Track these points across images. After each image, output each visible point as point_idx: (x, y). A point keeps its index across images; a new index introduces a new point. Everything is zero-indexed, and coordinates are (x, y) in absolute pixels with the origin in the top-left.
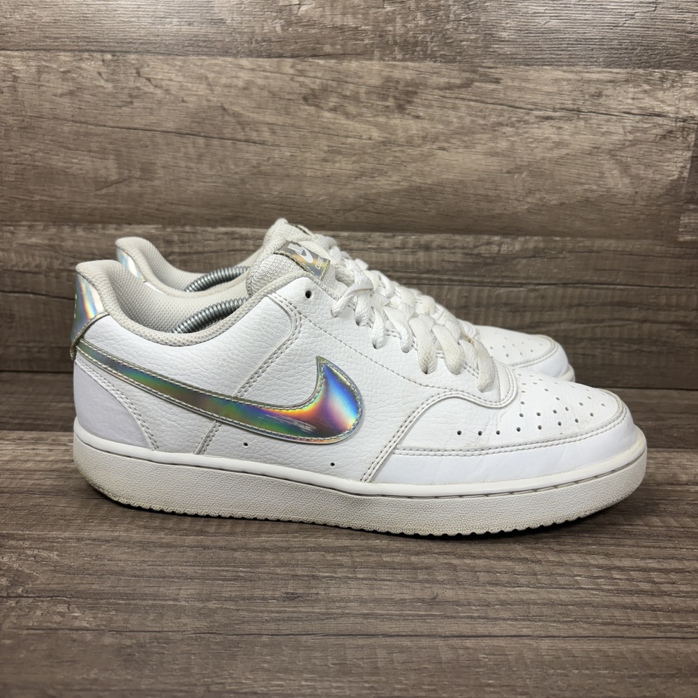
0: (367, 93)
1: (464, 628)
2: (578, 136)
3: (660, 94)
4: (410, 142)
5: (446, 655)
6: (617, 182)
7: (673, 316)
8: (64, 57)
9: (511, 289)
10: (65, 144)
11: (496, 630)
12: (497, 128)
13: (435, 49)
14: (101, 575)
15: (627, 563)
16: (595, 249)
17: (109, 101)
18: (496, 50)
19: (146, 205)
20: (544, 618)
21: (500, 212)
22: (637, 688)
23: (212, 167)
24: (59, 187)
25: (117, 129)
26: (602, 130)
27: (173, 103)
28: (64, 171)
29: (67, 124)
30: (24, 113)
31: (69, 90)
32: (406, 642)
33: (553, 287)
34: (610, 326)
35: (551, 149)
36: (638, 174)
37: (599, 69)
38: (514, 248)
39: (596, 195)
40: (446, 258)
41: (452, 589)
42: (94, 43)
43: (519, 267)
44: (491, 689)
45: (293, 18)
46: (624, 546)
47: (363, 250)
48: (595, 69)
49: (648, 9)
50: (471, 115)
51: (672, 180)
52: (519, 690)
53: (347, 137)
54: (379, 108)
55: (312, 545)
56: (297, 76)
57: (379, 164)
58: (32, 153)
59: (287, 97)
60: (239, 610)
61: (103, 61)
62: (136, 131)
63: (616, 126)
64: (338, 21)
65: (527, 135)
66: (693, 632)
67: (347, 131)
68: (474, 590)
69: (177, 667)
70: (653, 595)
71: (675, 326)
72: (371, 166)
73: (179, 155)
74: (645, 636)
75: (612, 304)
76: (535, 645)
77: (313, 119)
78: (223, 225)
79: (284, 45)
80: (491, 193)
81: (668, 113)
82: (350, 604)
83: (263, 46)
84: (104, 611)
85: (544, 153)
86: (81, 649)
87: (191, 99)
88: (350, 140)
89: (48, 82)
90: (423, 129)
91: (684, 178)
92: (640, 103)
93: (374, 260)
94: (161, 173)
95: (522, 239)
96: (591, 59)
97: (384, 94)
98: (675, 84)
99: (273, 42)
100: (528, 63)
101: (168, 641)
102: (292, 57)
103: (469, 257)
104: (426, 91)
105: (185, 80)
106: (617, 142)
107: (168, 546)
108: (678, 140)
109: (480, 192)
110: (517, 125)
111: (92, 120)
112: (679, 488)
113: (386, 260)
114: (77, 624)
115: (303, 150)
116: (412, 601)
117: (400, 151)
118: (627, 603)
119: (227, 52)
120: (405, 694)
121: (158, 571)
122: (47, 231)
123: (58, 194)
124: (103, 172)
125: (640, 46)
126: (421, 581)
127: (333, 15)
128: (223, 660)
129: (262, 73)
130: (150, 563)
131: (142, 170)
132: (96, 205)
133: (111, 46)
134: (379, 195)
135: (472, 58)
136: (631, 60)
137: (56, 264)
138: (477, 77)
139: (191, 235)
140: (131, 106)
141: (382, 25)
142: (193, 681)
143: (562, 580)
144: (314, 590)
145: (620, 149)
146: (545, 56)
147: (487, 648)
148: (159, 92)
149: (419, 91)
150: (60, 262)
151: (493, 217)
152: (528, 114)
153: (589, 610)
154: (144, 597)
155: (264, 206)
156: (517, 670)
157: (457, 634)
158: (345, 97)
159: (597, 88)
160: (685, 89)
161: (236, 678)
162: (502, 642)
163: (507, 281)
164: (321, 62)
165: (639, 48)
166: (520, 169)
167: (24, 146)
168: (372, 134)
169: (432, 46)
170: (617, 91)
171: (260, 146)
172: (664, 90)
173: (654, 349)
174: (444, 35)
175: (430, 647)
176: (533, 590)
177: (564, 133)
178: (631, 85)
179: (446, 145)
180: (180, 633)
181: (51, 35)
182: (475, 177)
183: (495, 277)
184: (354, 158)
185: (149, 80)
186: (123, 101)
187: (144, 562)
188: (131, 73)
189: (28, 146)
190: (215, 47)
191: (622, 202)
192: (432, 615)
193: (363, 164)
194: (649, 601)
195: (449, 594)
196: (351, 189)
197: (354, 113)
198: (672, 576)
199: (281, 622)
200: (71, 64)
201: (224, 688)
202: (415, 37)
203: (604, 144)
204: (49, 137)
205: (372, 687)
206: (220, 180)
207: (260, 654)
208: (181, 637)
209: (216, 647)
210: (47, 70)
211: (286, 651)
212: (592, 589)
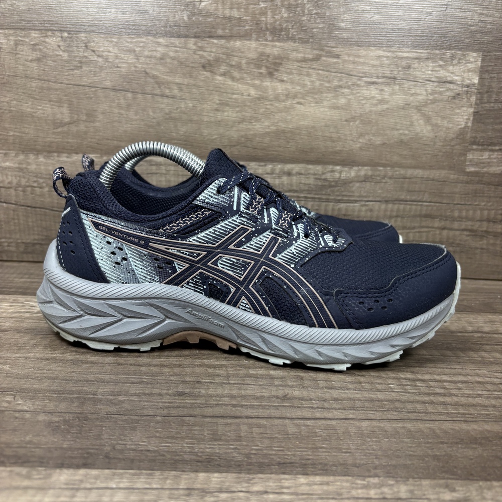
0: (246, 63)
1: (307, 414)
2: (396, 97)
3: (451, 68)
4: (277, 98)
5: (292, 429)
6: (422, 129)
7: (464, 225)
8: (34, 34)
9: (348, 204)
10: (32, 96)
11: (330, 415)
12: (338, 90)
13: (295, 34)
14: (40, 379)
15: (427, 377)
16: (408, 176)
17: (65, 66)
18: (337, 35)
19: (89, 140)
20: (365, 409)
21: (341, 149)
22: (429, 451)
23: (136, 113)
24: (27, 126)
25: (70, 86)
26: (411, 92)
27: (111, 68)
28: (31, 115)
29: (35, 81)
30: (4, 73)
31: (37, 58)
32: (264, 422)
33: (378, 203)
34: (419, 232)
35: (376, 105)
36: (437, 123)
37: (409, 50)
38: (350, 175)
39: (408, 137)
40: (303, 182)
41: (299, 390)
42: (56, 25)
43: (354, 189)
44: (324, 450)
45: (196, 11)
46: (425, 367)
48: (406, 50)
49: (441, 9)
50: (320, 80)
51: (460, 128)
52: (344, 451)
53: (233, 94)
54: (256, 74)
55: (198, 364)
56: (198, 50)
57: (255, 113)
58: (9, 102)
59: (191, 65)
60: (141, 401)
61: (62, 37)
62: (84, 87)
63: (421, 89)
64: (227, 13)
65: (359, 95)
66: (473, 418)
67: (233, 90)
68: (315, 391)
69: (91, 434)
70: (445, 396)
71: (465, 233)
72: (248, 115)
73: (113, 105)
74: (438, 419)
75: (420, 216)
76: (358, 424)
77: (209, 81)
79: (190, 29)
80: (334, 135)
81: (456, 80)
82: (223, 399)
83: (174, 29)
84: (41, 401)
85: (371, 107)
86: (21, 423)
87: (122, 66)
88: (235, 96)
89: (22, 51)
90: (287, 89)
91: (469, 126)
92: (437, 74)
94: (101, 117)
95: (356, 168)
96: (403, 43)
97: (259, 65)
98: (461, 61)
99: (182, 27)
100: (359, 44)
101: (86, 419)
102: (195, 37)
103: (318, 181)
104: (289, 63)
105: (119, 52)
106: (422, 101)
107: (92, 363)
108: (464, 100)
109: (326, 135)
110: (352, 87)
111: (52, 79)
112: (466, 335)
114: (19, 408)
115: (202, 102)
116: (269, 397)
117: (271, 104)
118: (426, 400)
119: (149, 33)
120: (260, 452)
121: (83, 377)
122: (17, 157)
123: (27, 130)
124: (59, 116)
125: (436, 34)
126: (276, 386)
127: (224, 9)
128: (127, 430)
129: (174, 48)
130: (77, 373)
131: (87, 115)
132: (53, 140)
133: (68, 27)
134: (255, 135)
135: (320, 40)
136: (430, 44)
137: (23, 181)
138: (324, 53)
140: (80, 70)
141: (258, 16)
142: (103, 442)
143: (379, 387)
144: (197, 390)
145: (424, 106)
146: (371, 40)
147: (322, 426)
148: (100, 60)
149: (283, 62)
150: (26, 180)
151: (336, 152)
152: (359, 80)
153: (397, 404)
154: (72, 392)
156: (344, 439)
157: (301, 418)
158: (232, 66)
159: (407, 63)
160: (467, 65)
161: (135, 441)
162: (334, 423)
163: (345, 198)
164: (215, 41)
165: (436, 36)
166: (354, 118)
167: (3, 96)
168: (250, 92)
169: (293, 32)
170: (421, 65)
171: (171, 99)
172: (453, 65)
174: (301, 24)
175: (280, 425)
176: (358, 392)
177: (385, 93)
178: (430, 61)
179: (302, 101)
180: (96, 414)
181: (26, 19)
182: (323, 124)
183: (338, 196)
184: (237, 109)
185: (94, 51)
186: (75, 66)
187: (73, 372)
188: (81, 46)
189: (6, 96)
190: (140, 30)
191: (427, 143)
192: (283, 406)
193: (244, 113)
194: (441, 399)
195: (297, 393)
196: (236, 131)
197: (238, 77)
198: (459, 385)
199: (172, 409)
200: (39, 39)
201: (126, 447)
202: (280, 25)
203: (412, 102)
204: (22, 90)
205: (236, 448)
206: (142, 123)
207: (154, 428)
208: (97, 416)
209: (122, 423)
210: (22, 43)
211: (174, 426)
212: (401, 392)
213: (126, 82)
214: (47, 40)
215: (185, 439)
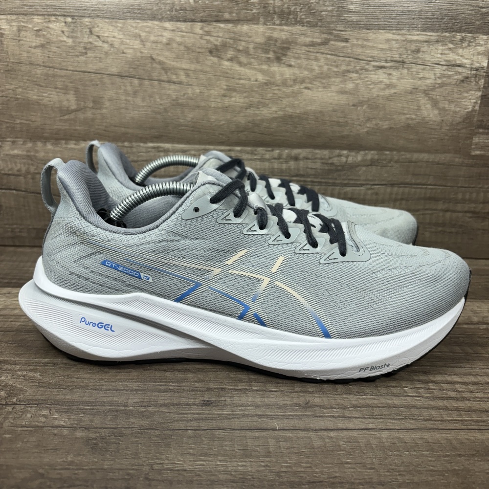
0: (254, 48)
1: (329, 424)
2: (403, 81)
3: (460, 51)
4: (284, 83)
5: (317, 443)
6: (429, 113)
7: (467, 207)
8: (37, 19)
9: (354, 188)
10: (37, 83)
11: (351, 425)
12: (346, 74)
13: (303, 17)
14: (72, 389)
16: (414, 160)
17: (70, 52)
18: (346, 18)
19: (97, 127)
20: (383, 417)
21: (347, 134)
22: (449, 464)
23: (143, 100)
24: (34, 114)
25: (75, 72)
26: (419, 76)
27: (116, 54)
28: (37, 102)
29: (39, 68)
30: (8, 60)
31: (41, 44)
32: (289, 434)
33: (384, 186)
34: (423, 214)
35: (384, 89)
36: (444, 108)
37: (418, 33)
38: (357, 159)
39: (414, 122)
40: (310, 166)
41: (319, 397)
42: (59, 10)
43: (360, 172)
44: (349, 466)
46: (436, 366)
47: (251, 160)
48: (415, 33)
50: (328, 65)
51: (467, 112)
52: (368, 466)
53: (240, 79)
54: (263, 58)
56: (206, 35)
57: (262, 99)
58: (14, 89)
59: (200, 50)
60: (171, 412)
61: (65, 22)
62: (90, 74)
63: (429, 73)
65: (367, 79)
66: (486, 425)
67: (240, 75)
68: (334, 397)
69: (129, 453)
70: (458, 400)
71: (468, 215)
72: (257, 100)
73: (120, 91)
74: (453, 428)
75: (425, 199)
76: (378, 435)
77: (216, 66)
78: (152, 142)
79: (196, 13)
80: (341, 120)
81: (466, 64)
82: (248, 408)
83: (180, 13)
84: (76, 414)
85: (379, 92)
86: (61, 440)
87: (128, 51)
88: (242, 82)
89: (26, 37)
90: (294, 74)
91: (476, 110)
92: (446, 57)
93: (258, 167)
94: (107, 104)
95: (362, 153)
96: (413, 26)
97: (266, 49)
98: (471, 44)
99: (188, 11)
100: (368, 27)
101: (121, 435)
102: (201, 21)
103: (325, 165)
104: (296, 48)
105: (125, 38)
106: (430, 85)
108: (472, 84)
109: (334, 119)
110: (360, 72)
111: (57, 65)
112: (472, 327)
113: (267, 167)
114: (56, 423)
115: (209, 88)
116: (291, 406)
117: (278, 89)
118: (440, 406)
119: (154, 17)
120: (289, 469)
121: (112, 386)
122: (25, 145)
123: (33, 118)
124: (65, 103)
125: (447, 16)
126: (297, 392)
128: (162, 447)
129: (180, 33)
130: (106, 380)
131: (94, 102)
132: (60, 127)
133: (70, 12)
134: (262, 120)
135: (329, 24)
136: (440, 27)
137: (32, 169)
138: (332, 37)
139: (129, 149)
140: (85, 56)
142: (141, 462)
143: (395, 390)
144: (223, 398)
145: (432, 90)
146: (381, 23)
147: (345, 437)
148: (106, 45)
149: (291, 47)
150: (35, 167)
151: (343, 137)
152: (368, 64)
153: (414, 411)
154: (103, 404)
155: (180, 128)
156: (366, 453)
157: (324, 429)
158: (239, 51)
159: (417, 46)
160: (477, 47)
161: (171, 460)
162: (355, 434)
163: (352, 182)
164: (222, 25)
165: (446, 18)
166: (362, 103)
167: (9, 83)
168: (258, 77)
169: (301, 15)
170: (430, 49)
171: (179, 85)
172: (463, 48)
173: (453, 230)
174: (310, 7)
175: (305, 437)
176: (375, 397)
177: (393, 78)
178: (440, 44)
179: (310, 86)
180: (130, 429)
181: (27, 4)
182: (331, 109)
183: (344, 180)
184: (245, 95)
185: (98, 37)
186: (80, 52)
187: (102, 380)
188: (86, 32)
189: (12, 84)
190: (146, 14)
191: (433, 127)
192: (306, 415)
193: (252, 99)
194: (455, 404)
195: (317, 400)
196: (243, 116)
197: (245, 62)
198: (470, 387)
199: (201, 421)
200: (42, 25)
201: (163, 467)
202: (289, 8)
203: (420, 86)
204: (27, 78)
205: (267, 465)
206: (150, 110)
207: (187, 443)
208: (131, 432)
209: (156, 439)
210: (25, 29)
211: (205, 441)
212: (415, 396)
213: (132, 68)
214: (51, 26)
215: (217, 455)
